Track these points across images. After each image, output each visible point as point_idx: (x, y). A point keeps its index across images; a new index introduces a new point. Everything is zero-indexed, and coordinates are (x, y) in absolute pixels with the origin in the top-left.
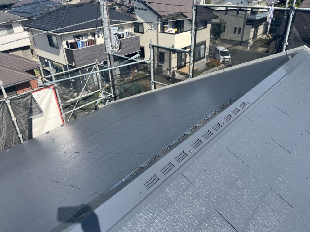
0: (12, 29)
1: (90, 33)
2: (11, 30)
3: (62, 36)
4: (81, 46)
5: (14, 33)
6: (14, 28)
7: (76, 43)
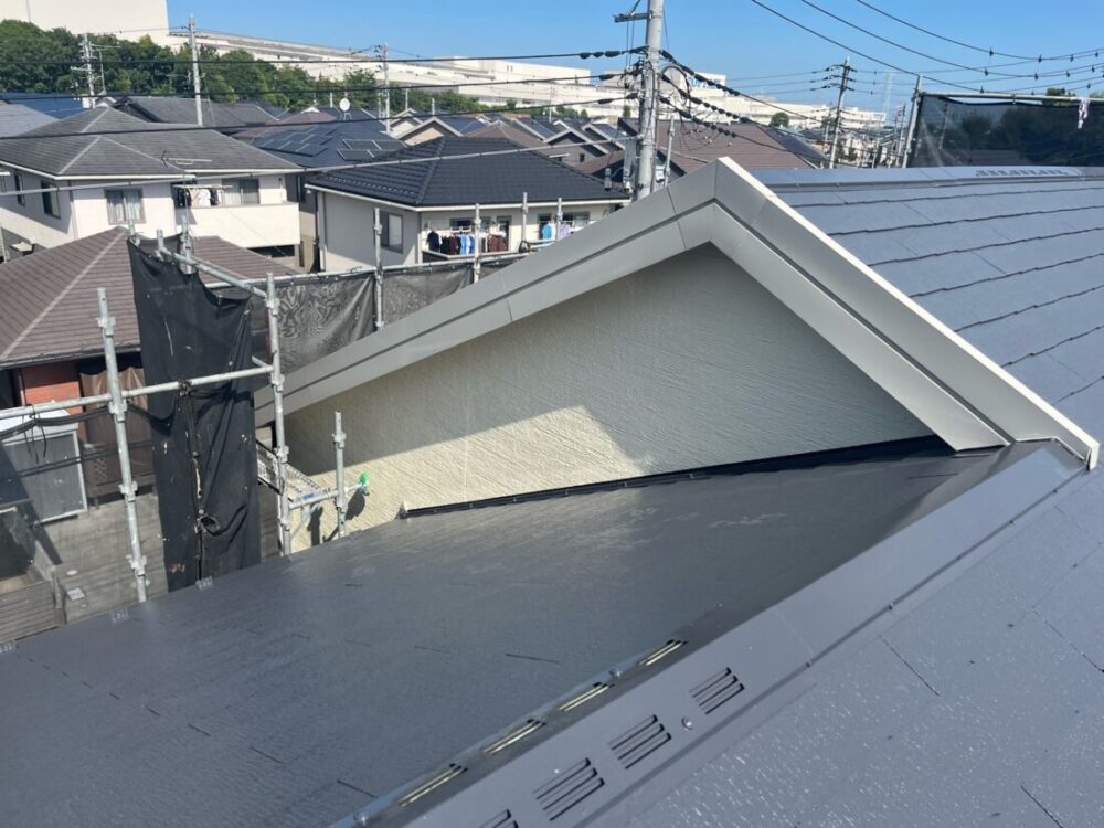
0: (257, 191)
1: (498, 218)
2: (252, 196)
3: (423, 215)
4: (468, 250)
5: (259, 202)
6: (262, 191)
7: (459, 240)
